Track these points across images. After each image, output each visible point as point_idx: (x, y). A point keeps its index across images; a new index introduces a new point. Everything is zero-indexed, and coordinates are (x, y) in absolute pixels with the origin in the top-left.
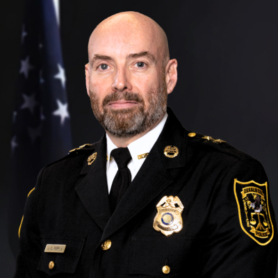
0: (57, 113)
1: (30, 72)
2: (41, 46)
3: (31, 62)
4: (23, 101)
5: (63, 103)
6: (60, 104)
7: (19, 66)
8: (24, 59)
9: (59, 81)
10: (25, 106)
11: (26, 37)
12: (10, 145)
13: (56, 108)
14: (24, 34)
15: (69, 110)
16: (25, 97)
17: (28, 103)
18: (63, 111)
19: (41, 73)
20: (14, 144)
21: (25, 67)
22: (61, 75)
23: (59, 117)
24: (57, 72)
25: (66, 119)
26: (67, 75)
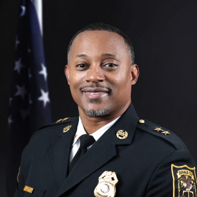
0: (41, 99)
1: (22, 69)
2: (29, 51)
3: (22, 62)
4: (16, 90)
5: (45, 91)
6: (43, 92)
7: (14, 65)
8: (17, 60)
9: (42, 76)
10: (18, 93)
11: (19, 45)
12: (7, 121)
13: (40, 95)
14: (17, 42)
15: (50, 96)
16: (18, 87)
17: (20, 91)
18: (45, 97)
19: (29, 70)
20: (10, 121)
21: (18, 66)
22: (44, 72)
23: (42, 102)
24: (41, 69)
25: (47, 103)
26: (48, 71)
